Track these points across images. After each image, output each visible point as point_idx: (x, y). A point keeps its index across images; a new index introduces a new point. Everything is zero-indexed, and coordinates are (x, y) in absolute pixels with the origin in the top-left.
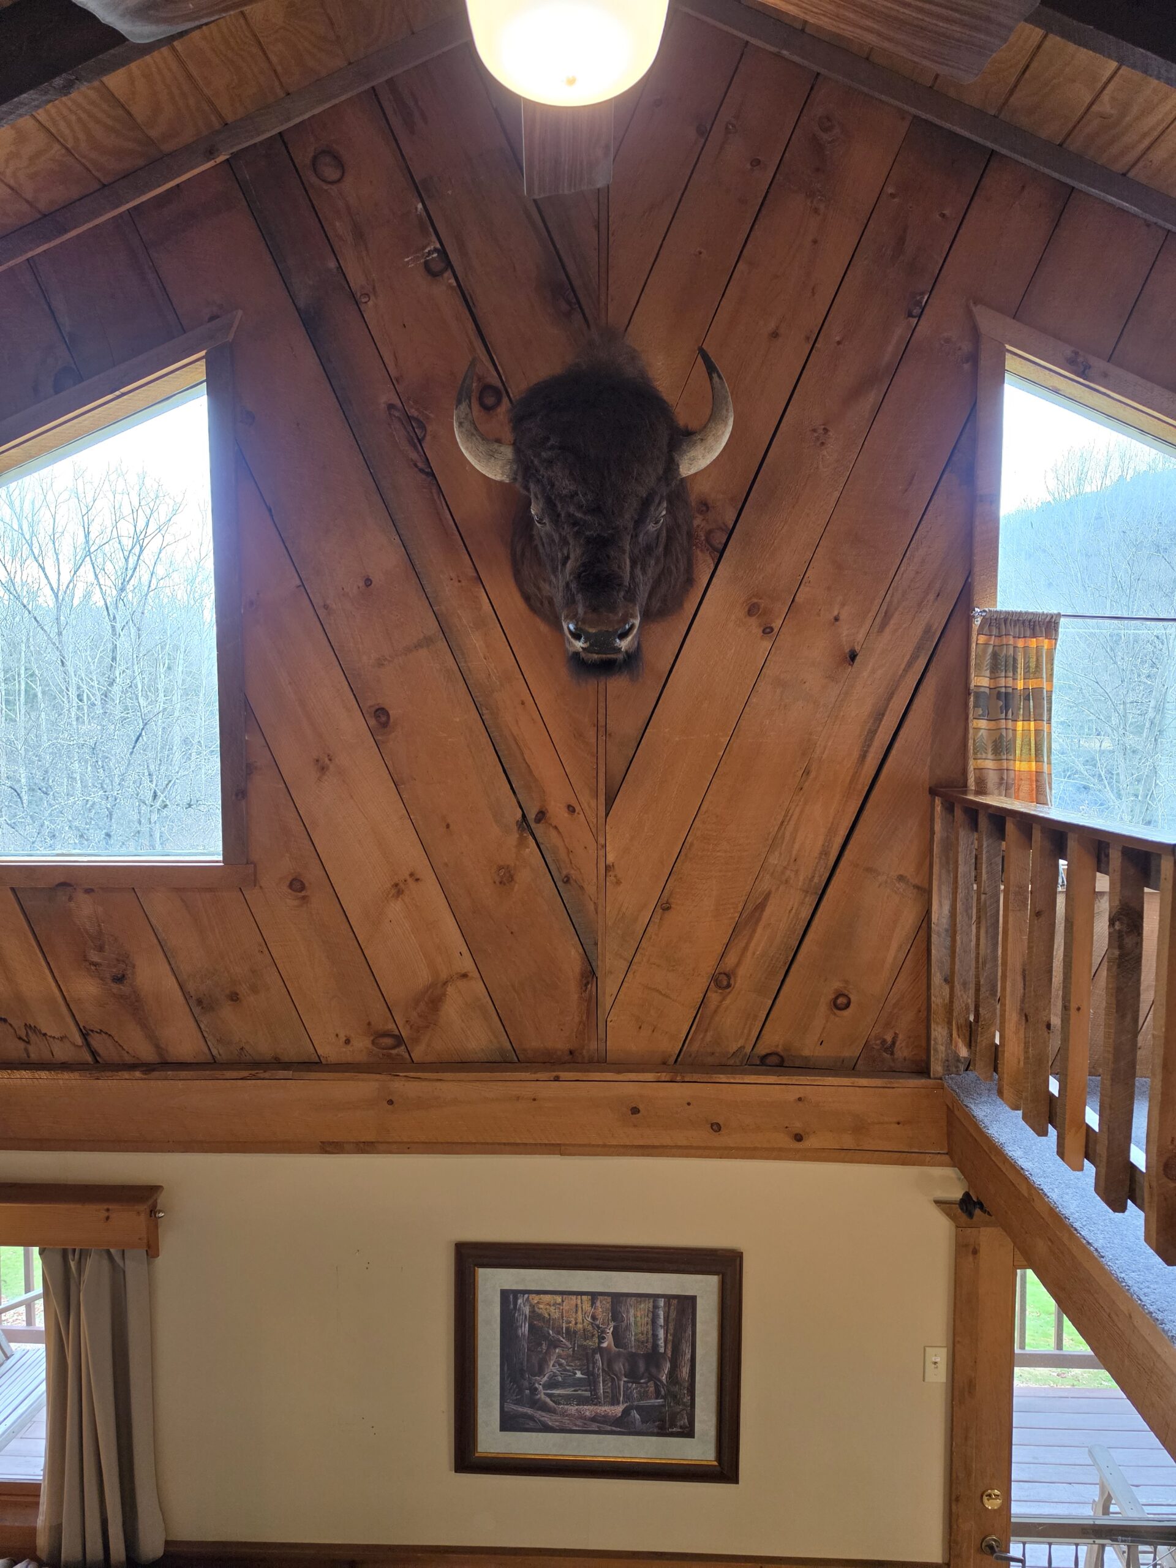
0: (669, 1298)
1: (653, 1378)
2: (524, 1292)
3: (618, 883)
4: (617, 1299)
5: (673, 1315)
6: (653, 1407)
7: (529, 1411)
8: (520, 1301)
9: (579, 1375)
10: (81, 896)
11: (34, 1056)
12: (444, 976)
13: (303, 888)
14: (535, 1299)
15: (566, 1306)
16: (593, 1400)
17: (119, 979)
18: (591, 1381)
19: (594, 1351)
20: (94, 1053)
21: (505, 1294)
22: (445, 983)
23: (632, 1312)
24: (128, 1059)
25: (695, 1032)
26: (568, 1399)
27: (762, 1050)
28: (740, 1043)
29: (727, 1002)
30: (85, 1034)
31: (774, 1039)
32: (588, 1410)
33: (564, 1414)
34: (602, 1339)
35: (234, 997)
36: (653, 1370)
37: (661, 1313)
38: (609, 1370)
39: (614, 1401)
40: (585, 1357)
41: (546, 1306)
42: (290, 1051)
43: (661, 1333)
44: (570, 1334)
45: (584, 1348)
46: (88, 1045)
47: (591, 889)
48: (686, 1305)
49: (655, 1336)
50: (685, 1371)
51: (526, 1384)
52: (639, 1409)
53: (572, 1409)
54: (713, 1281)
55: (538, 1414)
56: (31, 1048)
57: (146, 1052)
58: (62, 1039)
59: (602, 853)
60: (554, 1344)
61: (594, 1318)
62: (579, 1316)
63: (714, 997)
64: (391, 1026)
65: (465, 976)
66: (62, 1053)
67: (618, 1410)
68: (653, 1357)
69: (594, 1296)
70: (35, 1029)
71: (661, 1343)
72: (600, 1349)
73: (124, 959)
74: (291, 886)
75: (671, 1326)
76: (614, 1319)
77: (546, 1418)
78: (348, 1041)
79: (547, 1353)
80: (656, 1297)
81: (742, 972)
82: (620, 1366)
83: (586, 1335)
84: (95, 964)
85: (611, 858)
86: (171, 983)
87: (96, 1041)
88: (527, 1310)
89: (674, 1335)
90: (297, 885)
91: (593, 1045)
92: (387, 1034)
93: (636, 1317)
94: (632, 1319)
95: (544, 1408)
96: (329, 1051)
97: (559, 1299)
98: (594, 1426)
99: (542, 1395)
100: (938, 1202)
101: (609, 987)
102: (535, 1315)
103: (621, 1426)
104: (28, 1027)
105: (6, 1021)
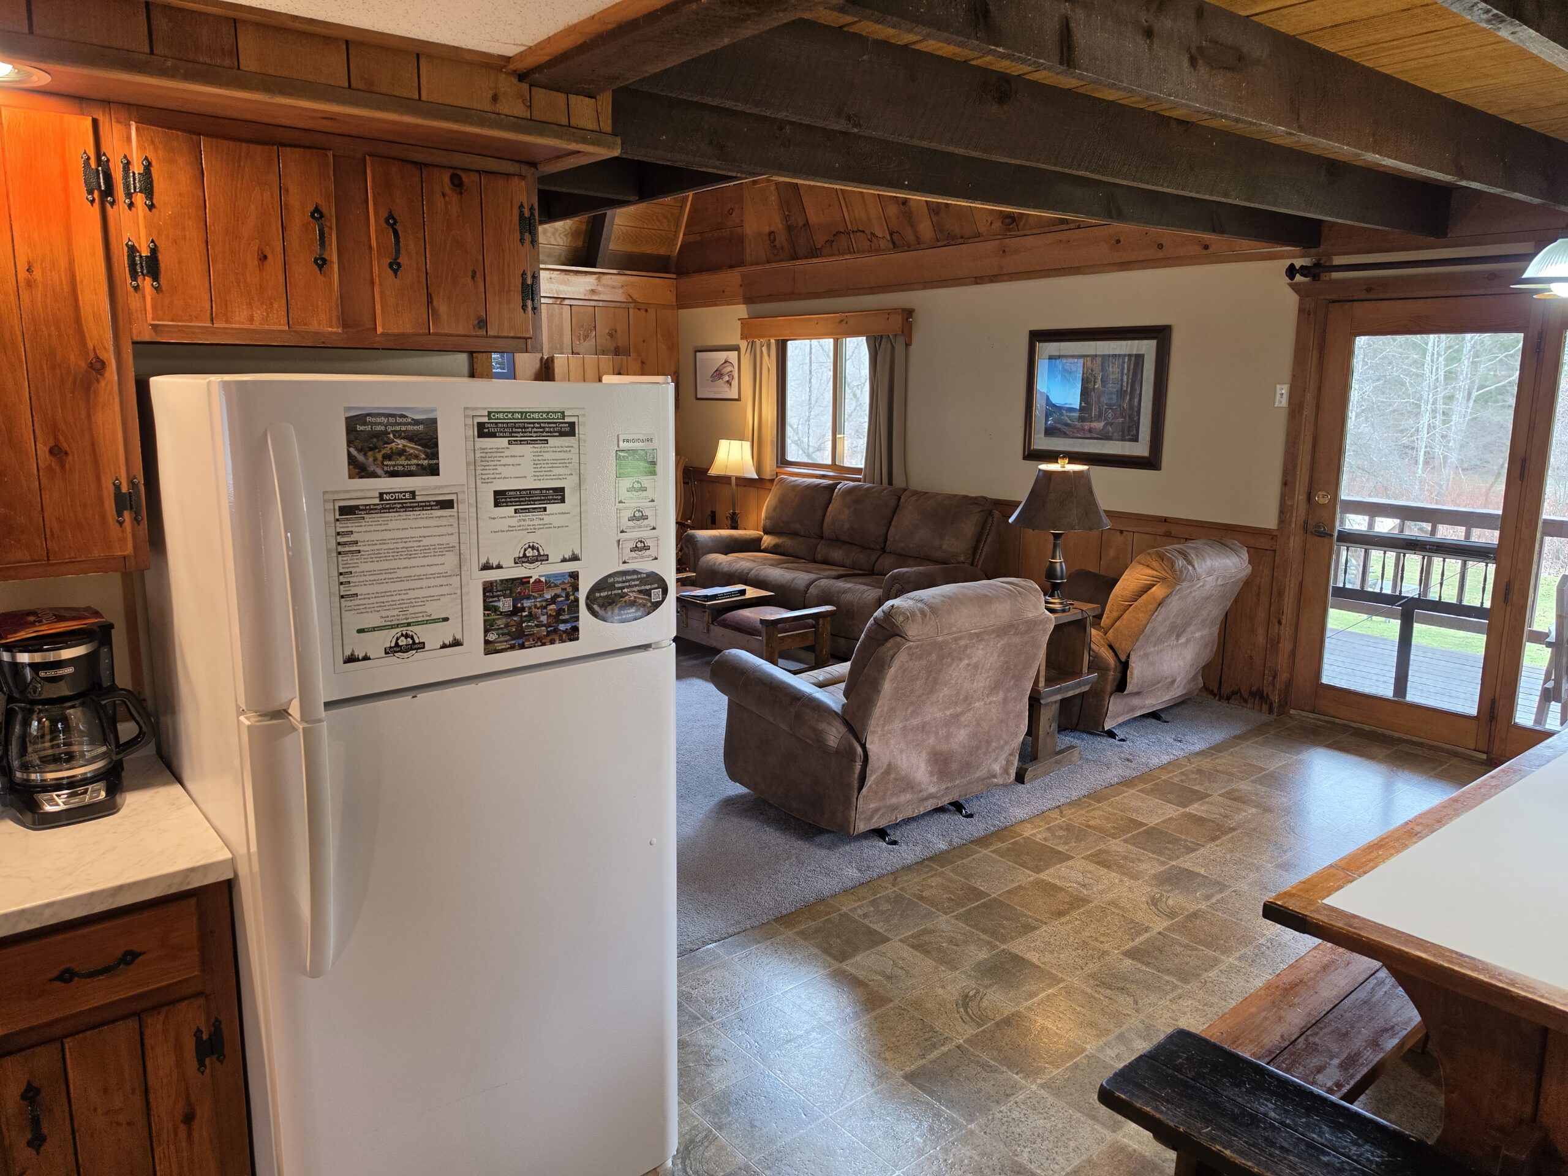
0: (1131, 356)
1: (1120, 406)
2: (1060, 356)
4: (1104, 358)
5: (1132, 367)
6: (1119, 424)
7: (1058, 426)
8: (1057, 362)
11: (873, 249)
16: (1091, 420)
17: (905, 203)
18: (1089, 408)
20: (894, 244)
21: (1050, 358)
23: (1112, 365)
24: (906, 245)
26: (1078, 418)
30: (891, 235)
32: (1087, 425)
33: (1074, 427)
34: (1095, 382)
36: (1120, 401)
37: (1126, 366)
38: (1099, 402)
39: (1101, 420)
40: (1087, 393)
41: (1069, 364)
42: (968, 230)
43: (1125, 379)
46: (892, 239)
48: (1139, 359)
49: (1122, 381)
50: (1136, 400)
52: (1112, 424)
53: (1079, 424)
54: (1154, 343)
55: (1064, 428)
56: (873, 244)
57: (912, 238)
58: (883, 238)
61: (1092, 370)
66: (884, 244)
67: (1101, 425)
68: (1121, 393)
69: (1093, 357)
70: (874, 234)
71: (1125, 384)
72: (1094, 389)
75: (1131, 374)
76: (1102, 370)
77: (1066, 430)
78: (992, 223)
80: (1124, 356)
82: (1104, 399)
87: (895, 237)
89: (1132, 379)
92: (1007, 217)
93: (1113, 369)
94: (1111, 370)
95: (1066, 424)
96: (983, 229)
97: (1076, 360)
99: (1065, 417)
103: (1103, 434)
104: (872, 233)
105: (863, 231)
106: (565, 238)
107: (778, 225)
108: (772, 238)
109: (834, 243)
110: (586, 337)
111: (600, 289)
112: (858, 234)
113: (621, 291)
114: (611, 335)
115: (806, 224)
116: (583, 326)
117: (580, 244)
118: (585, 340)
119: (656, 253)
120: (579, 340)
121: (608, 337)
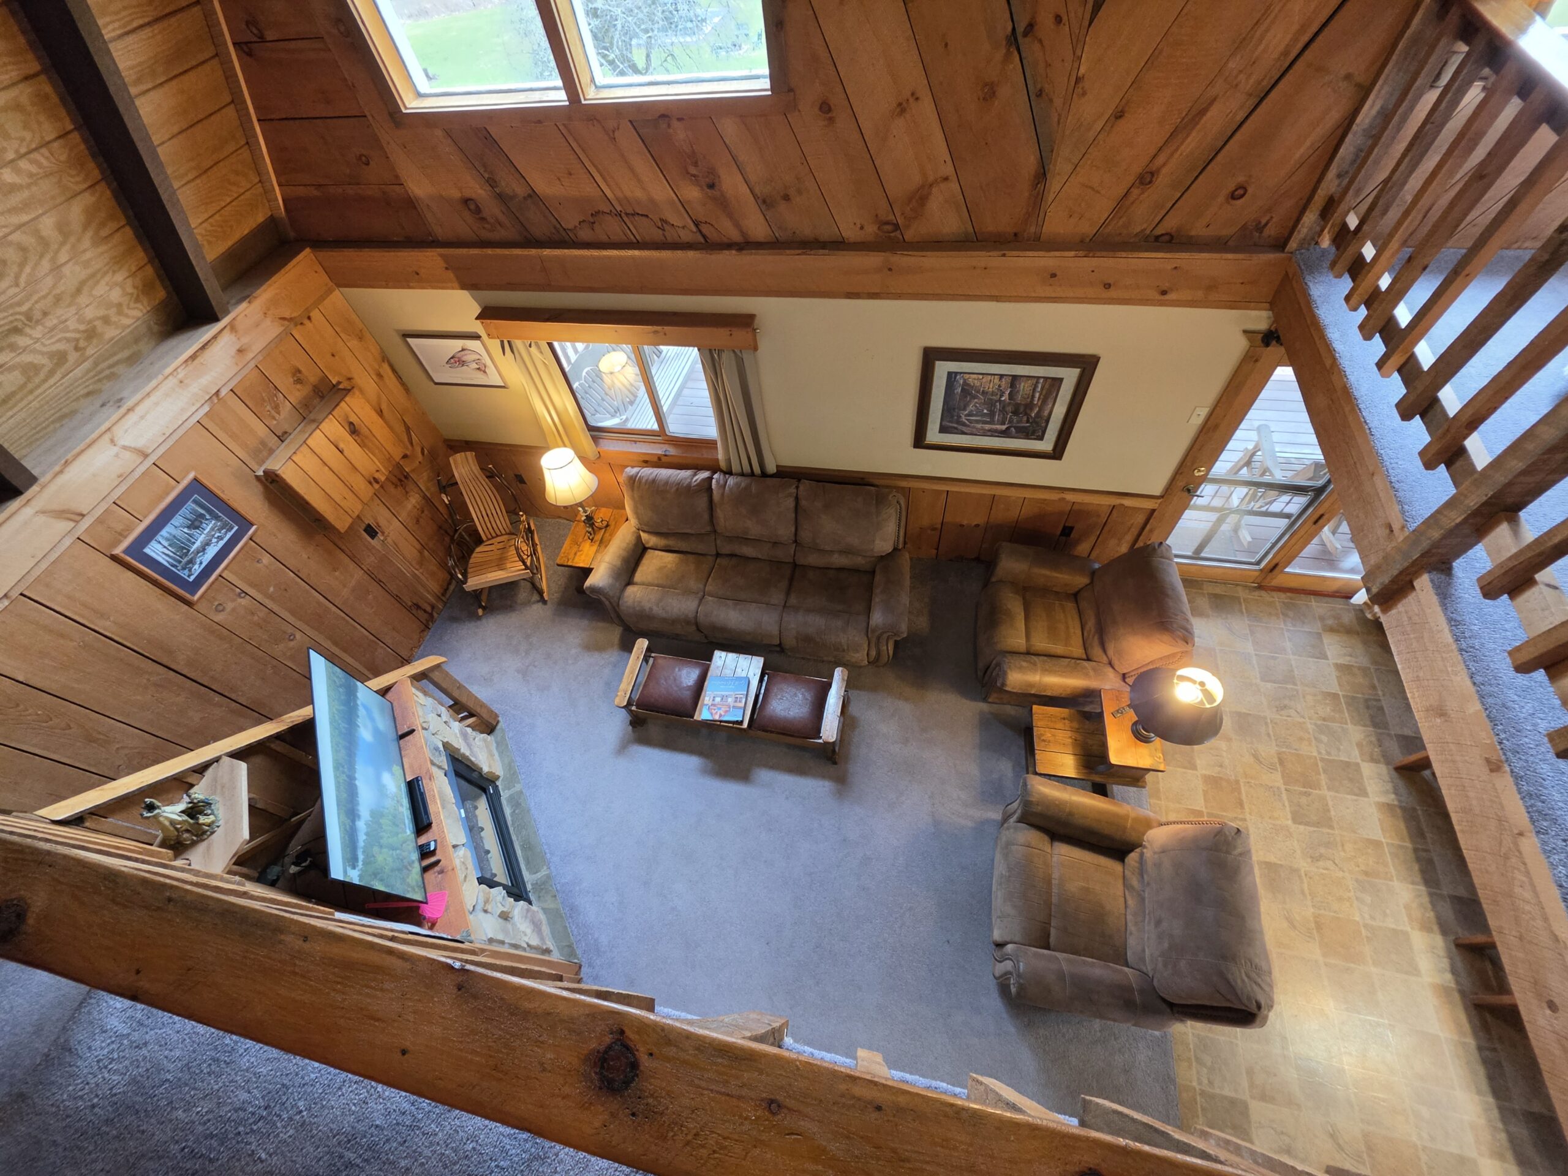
0: (1046, 378)
1: (1026, 414)
2: (961, 373)
3: (1084, 94)
4: (1015, 378)
5: (1047, 386)
6: (1023, 427)
7: (955, 425)
8: (958, 377)
9: (985, 411)
10: (676, 124)
11: (670, 240)
12: (931, 179)
13: (830, 110)
14: (967, 376)
15: (984, 380)
16: (992, 422)
17: (711, 186)
18: (992, 414)
19: (996, 401)
20: (704, 236)
21: (950, 374)
22: (931, 186)
23: (1023, 384)
24: (725, 240)
25: (1112, 219)
26: (977, 422)
27: (1159, 231)
28: (1145, 226)
29: (1146, 194)
30: (697, 225)
31: (1171, 224)
32: (987, 427)
33: (974, 427)
34: (1001, 396)
35: (786, 198)
36: (1028, 411)
37: (1040, 386)
38: (1003, 410)
39: (1003, 423)
40: (991, 404)
41: (972, 380)
42: (825, 232)
43: (1037, 395)
44: (984, 393)
45: (991, 399)
46: (700, 231)
47: (1058, 102)
48: (1056, 382)
49: (1033, 396)
50: (1046, 413)
51: (955, 414)
52: (1015, 428)
53: (979, 426)
54: (1075, 372)
55: (960, 427)
56: (666, 234)
57: (735, 236)
58: (683, 227)
59: (1076, 65)
60: (975, 397)
61: (999, 386)
62: (991, 386)
63: (1135, 192)
64: (891, 217)
65: (946, 179)
66: (686, 236)
67: (1004, 427)
68: (1030, 406)
69: (1001, 376)
70: (666, 222)
71: (1036, 399)
72: (1000, 401)
73: (712, 172)
74: (821, 109)
75: (1044, 392)
76: (1011, 387)
77: (964, 429)
78: (862, 228)
79: (970, 401)
80: (1039, 378)
81: (1164, 171)
82: (1009, 409)
83: (993, 394)
84: (694, 176)
85: (1082, 70)
86: (744, 189)
87: (705, 229)
88: (961, 382)
89: (1045, 396)
90: (825, 108)
91: (1032, 229)
92: (887, 223)
93: (1024, 387)
94: (1022, 387)
95: (964, 424)
96: (850, 233)
97: (981, 377)
98: (989, 434)
99: (964, 419)
100: (1245, 332)
101: (1054, 184)
102: (965, 383)
103: (1005, 434)
104: (662, 220)
105: (647, 216)
106: (139, 305)
107: (478, 190)
108: (472, 207)
109: (596, 226)
110: (276, 408)
111: (245, 340)
112: (637, 218)
113: (268, 322)
114: (299, 381)
115: (533, 195)
116: (264, 401)
117: (161, 294)
118: (279, 413)
119: (254, 226)
120: (274, 418)
121: (299, 386)
